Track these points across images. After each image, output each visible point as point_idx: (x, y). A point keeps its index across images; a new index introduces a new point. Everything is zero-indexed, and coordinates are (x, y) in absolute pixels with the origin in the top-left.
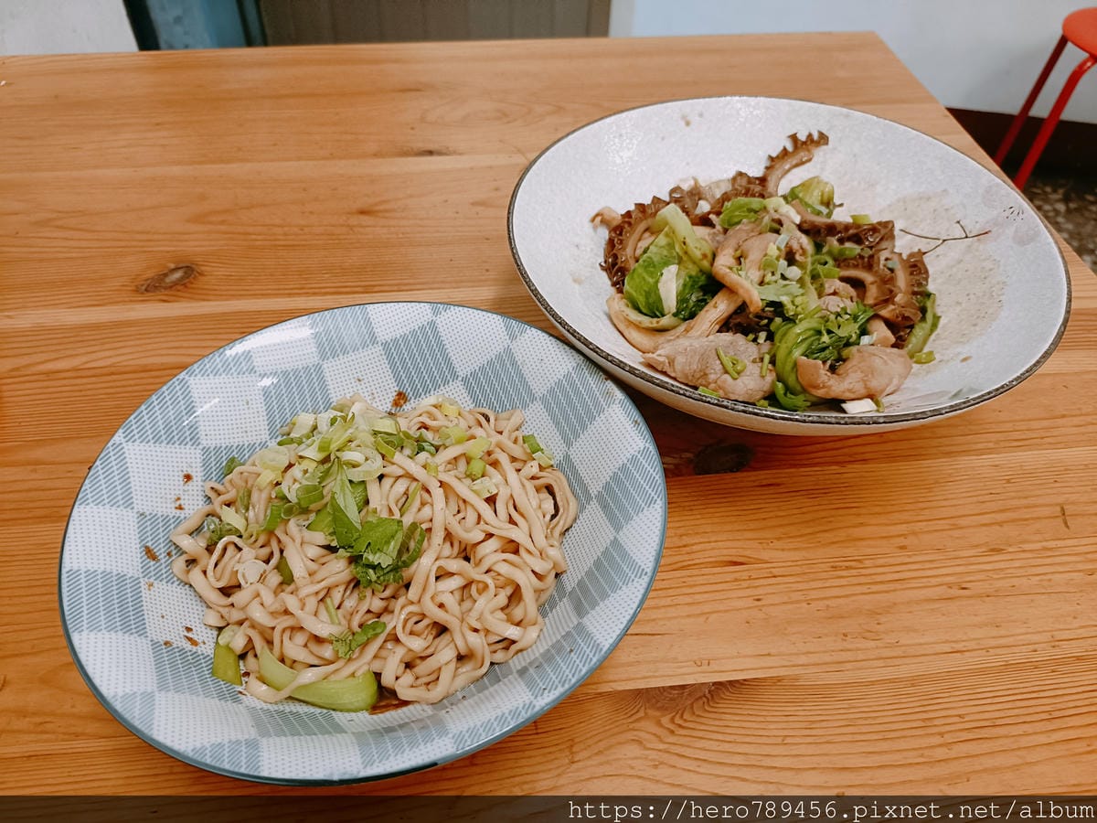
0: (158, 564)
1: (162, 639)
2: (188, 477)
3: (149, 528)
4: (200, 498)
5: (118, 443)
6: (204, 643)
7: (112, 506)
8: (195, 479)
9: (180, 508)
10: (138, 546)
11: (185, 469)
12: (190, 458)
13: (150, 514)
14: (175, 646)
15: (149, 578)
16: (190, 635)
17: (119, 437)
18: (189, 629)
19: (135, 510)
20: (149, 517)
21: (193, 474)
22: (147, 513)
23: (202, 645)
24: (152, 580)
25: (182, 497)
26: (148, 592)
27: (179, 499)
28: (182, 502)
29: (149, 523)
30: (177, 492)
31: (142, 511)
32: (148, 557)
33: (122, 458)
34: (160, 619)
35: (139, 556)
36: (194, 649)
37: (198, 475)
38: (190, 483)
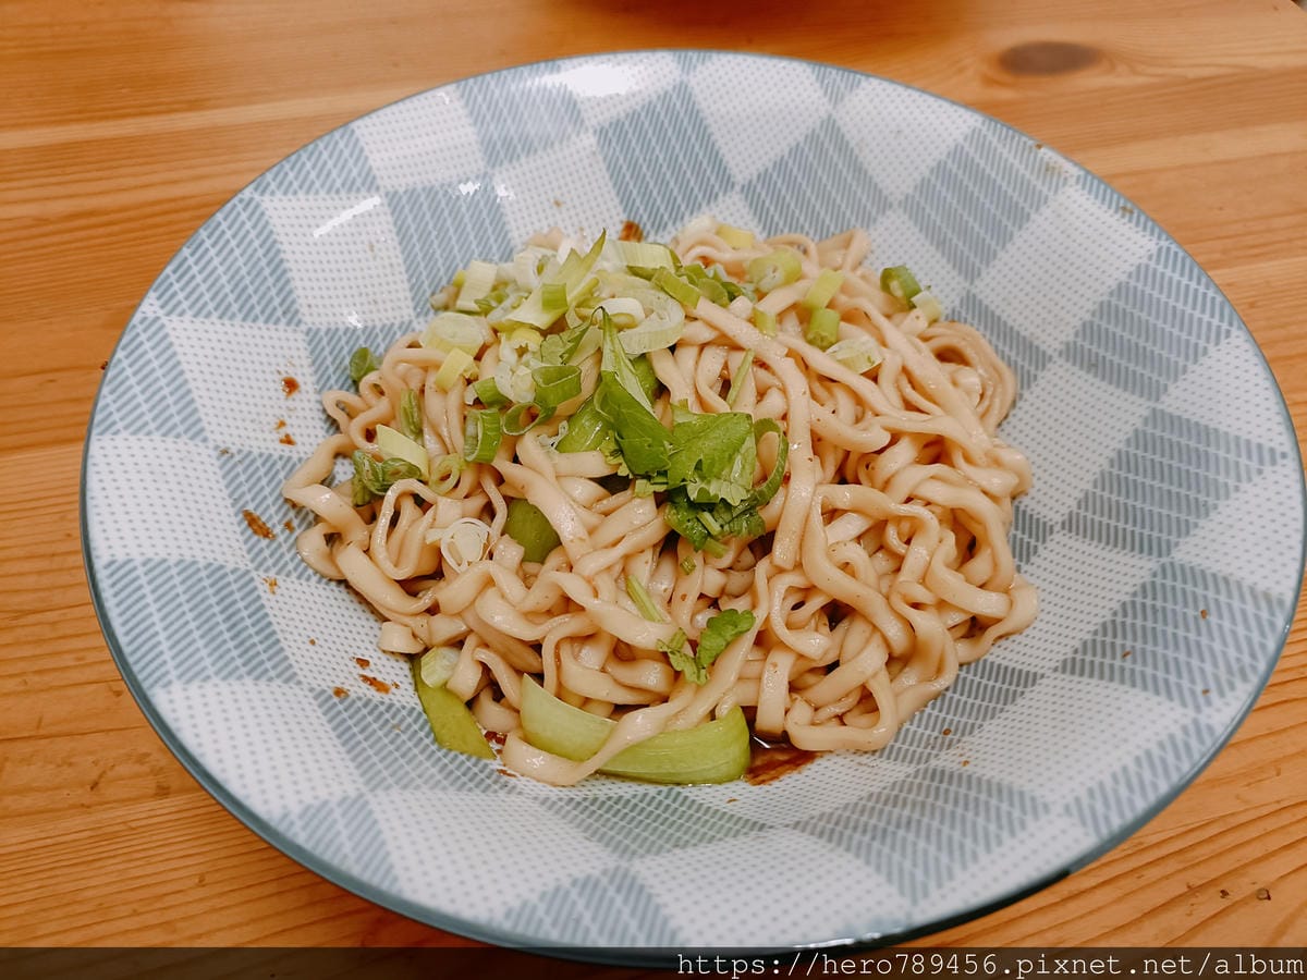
0: (274, 545)
1: (328, 685)
2: (291, 385)
3: (243, 478)
4: (320, 424)
5: (151, 316)
6: (397, 686)
7: (165, 435)
8: (303, 387)
9: (288, 441)
10: (232, 511)
11: (282, 369)
12: (287, 349)
13: (240, 451)
14: (353, 696)
15: (266, 571)
16: (367, 673)
17: (150, 306)
18: (363, 663)
19: (211, 444)
20: (237, 458)
21: (299, 379)
22: (234, 450)
23: (393, 689)
24: (272, 574)
25: (288, 421)
26: (271, 596)
27: (282, 424)
28: (287, 430)
29: (240, 469)
30: (278, 412)
31: (223, 447)
32: (255, 532)
33: (165, 346)
34: (310, 646)
35: (238, 530)
36: (386, 698)
37: (306, 380)
38: (295, 395)
